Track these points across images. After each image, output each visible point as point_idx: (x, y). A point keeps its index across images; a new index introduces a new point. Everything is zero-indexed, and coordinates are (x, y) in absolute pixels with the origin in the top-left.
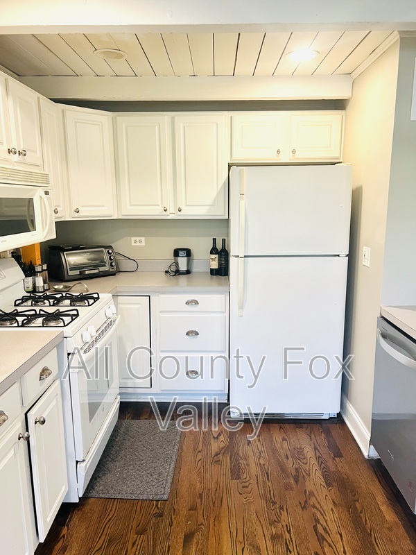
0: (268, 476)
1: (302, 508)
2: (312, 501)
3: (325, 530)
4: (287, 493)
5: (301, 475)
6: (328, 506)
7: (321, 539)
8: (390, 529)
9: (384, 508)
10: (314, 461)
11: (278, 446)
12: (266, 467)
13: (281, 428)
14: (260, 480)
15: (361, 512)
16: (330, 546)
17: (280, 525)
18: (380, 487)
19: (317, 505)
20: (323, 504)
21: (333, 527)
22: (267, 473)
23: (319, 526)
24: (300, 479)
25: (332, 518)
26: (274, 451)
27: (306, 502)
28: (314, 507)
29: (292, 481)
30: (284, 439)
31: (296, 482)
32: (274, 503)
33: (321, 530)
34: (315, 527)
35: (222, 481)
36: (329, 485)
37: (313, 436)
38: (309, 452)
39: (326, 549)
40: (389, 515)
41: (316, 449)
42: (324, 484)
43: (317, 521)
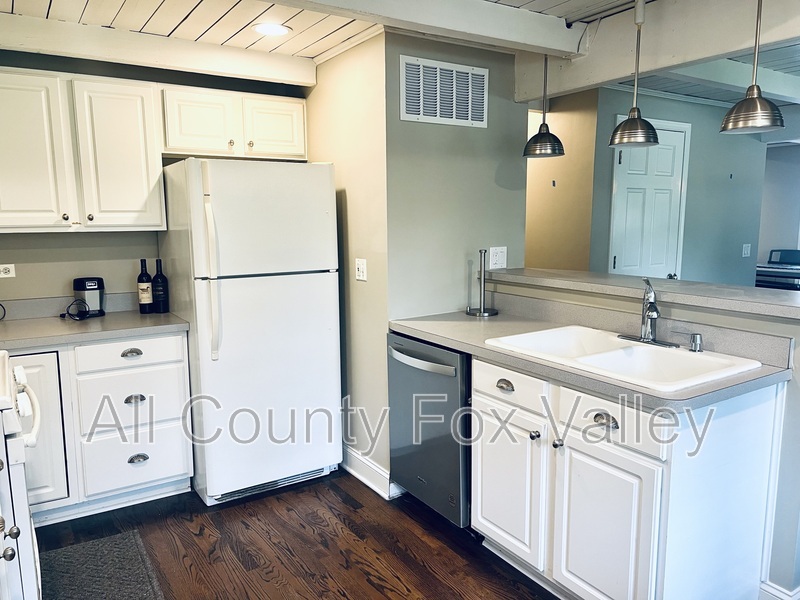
0: (290, 552)
1: (346, 568)
2: (353, 558)
3: (380, 579)
4: (321, 560)
5: (328, 538)
6: (372, 557)
7: (380, 589)
8: (439, 554)
9: (425, 539)
10: (335, 520)
11: (286, 518)
12: (283, 544)
13: (278, 499)
14: (284, 560)
15: (406, 550)
16: (392, 591)
17: (331, 594)
18: (413, 522)
19: (360, 560)
20: (365, 556)
21: (387, 574)
22: (289, 550)
23: (371, 578)
24: (330, 542)
25: (383, 566)
26: (284, 525)
27: (347, 561)
28: (358, 563)
29: (322, 548)
30: (289, 510)
31: (327, 546)
32: (313, 575)
33: (376, 581)
34: (369, 581)
35: (235, 577)
36: (362, 537)
37: (321, 497)
38: (325, 513)
39: (389, 594)
40: (433, 543)
41: (331, 508)
42: (357, 538)
43: (369, 574)
